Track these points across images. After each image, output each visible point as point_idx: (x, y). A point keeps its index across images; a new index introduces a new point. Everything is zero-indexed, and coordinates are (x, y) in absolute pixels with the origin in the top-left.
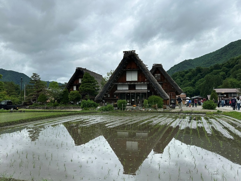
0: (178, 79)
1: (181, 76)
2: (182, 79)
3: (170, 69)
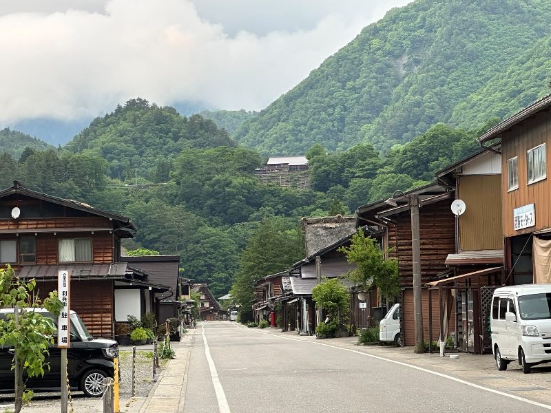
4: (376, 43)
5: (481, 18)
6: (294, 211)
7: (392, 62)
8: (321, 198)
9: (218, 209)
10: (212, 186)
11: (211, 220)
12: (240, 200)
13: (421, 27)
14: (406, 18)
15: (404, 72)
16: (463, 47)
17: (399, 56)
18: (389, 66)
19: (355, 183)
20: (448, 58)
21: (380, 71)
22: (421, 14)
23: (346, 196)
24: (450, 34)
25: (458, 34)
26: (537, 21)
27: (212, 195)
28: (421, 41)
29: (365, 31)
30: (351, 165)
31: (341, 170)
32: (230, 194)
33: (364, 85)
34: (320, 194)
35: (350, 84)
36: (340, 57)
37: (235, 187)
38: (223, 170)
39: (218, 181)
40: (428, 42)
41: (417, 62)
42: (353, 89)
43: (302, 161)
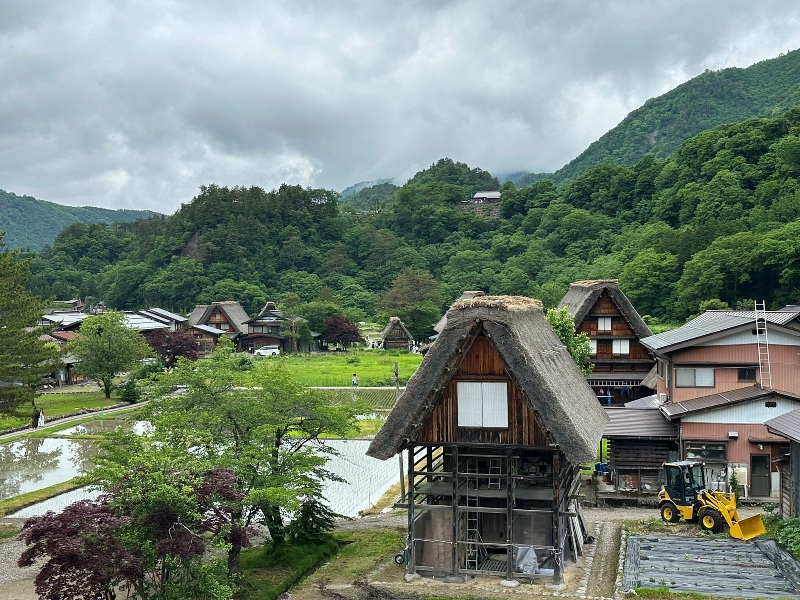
0: (725, 173)
1: (741, 153)
2: (752, 172)
3: (627, 122)
4: (636, 122)
5: (712, 102)
6: (481, 235)
7: (647, 135)
8: (505, 224)
9: (423, 233)
10: (419, 214)
11: (416, 242)
12: (440, 226)
13: (669, 111)
14: (658, 105)
15: (654, 142)
16: (697, 123)
17: (652, 131)
18: (643, 138)
19: (532, 211)
20: (685, 131)
21: (638, 142)
22: (670, 101)
23: (523, 223)
24: (689, 114)
25: (694, 114)
26: (754, 104)
27: (420, 221)
28: (668, 120)
29: (630, 115)
30: (532, 198)
31: (524, 202)
32: (433, 221)
33: (625, 151)
34: (504, 221)
35: (615, 151)
36: (611, 133)
37: (436, 215)
38: (431, 201)
39: (425, 211)
40: (673, 120)
41: (664, 135)
42: (618, 155)
43: (496, 194)
